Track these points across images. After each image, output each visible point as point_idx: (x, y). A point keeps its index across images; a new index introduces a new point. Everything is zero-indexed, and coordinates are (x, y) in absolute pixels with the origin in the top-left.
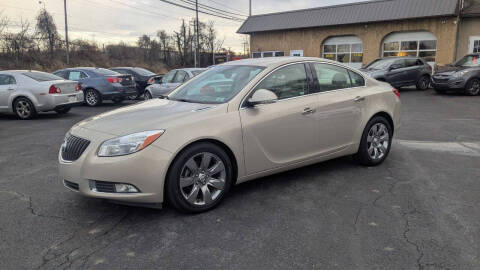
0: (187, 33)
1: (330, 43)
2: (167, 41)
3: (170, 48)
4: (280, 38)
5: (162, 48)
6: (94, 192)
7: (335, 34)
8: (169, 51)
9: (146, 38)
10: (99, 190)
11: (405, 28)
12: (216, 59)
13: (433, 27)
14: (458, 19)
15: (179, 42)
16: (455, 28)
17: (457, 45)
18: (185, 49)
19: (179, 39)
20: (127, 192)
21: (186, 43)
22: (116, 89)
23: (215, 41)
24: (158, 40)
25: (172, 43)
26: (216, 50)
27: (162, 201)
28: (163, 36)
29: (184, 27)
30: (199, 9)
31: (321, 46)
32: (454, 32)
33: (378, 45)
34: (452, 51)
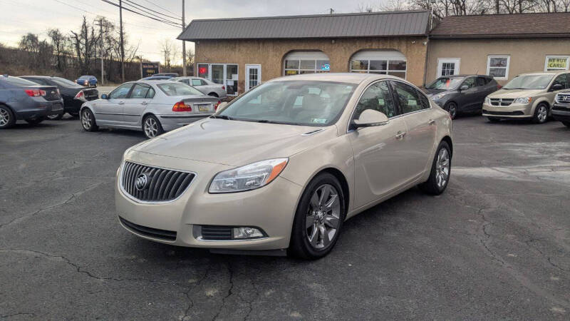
0: (89, 35)
1: (292, 58)
2: (62, 42)
3: (65, 53)
4: (233, 49)
5: (55, 52)
6: (200, 242)
7: (298, 48)
8: (64, 56)
9: (32, 38)
10: (206, 237)
11: (375, 46)
12: (145, 70)
13: (403, 47)
14: (428, 39)
15: (77, 46)
16: (425, 49)
17: (426, 67)
18: (86, 54)
19: (78, 42)
20: (248, 237)
21: (88, 46)
22: (38, 105)
23: (126, 47)
24: (49, 41)
25: (68, 46)
26: (128, 58)
27: (287, 246)
28: (56, 36)
29: (85, 26)
30: (123, 5)
31: (282, 61)
32: (424, 53)
33: (347, 63)
34: (422, 74)
